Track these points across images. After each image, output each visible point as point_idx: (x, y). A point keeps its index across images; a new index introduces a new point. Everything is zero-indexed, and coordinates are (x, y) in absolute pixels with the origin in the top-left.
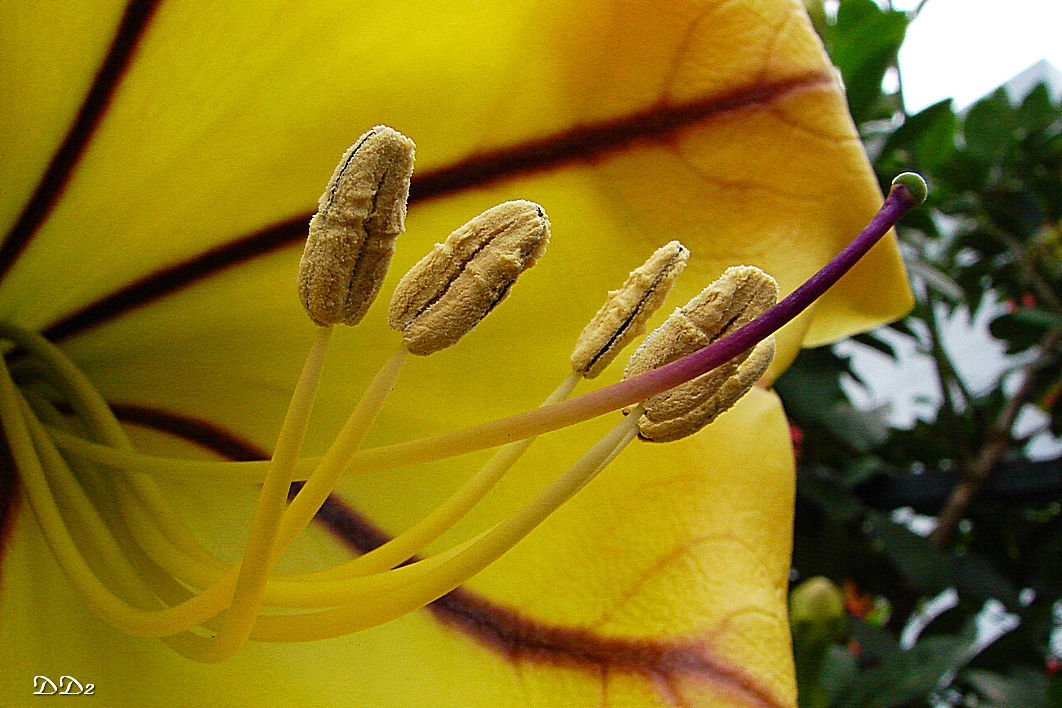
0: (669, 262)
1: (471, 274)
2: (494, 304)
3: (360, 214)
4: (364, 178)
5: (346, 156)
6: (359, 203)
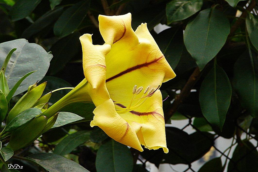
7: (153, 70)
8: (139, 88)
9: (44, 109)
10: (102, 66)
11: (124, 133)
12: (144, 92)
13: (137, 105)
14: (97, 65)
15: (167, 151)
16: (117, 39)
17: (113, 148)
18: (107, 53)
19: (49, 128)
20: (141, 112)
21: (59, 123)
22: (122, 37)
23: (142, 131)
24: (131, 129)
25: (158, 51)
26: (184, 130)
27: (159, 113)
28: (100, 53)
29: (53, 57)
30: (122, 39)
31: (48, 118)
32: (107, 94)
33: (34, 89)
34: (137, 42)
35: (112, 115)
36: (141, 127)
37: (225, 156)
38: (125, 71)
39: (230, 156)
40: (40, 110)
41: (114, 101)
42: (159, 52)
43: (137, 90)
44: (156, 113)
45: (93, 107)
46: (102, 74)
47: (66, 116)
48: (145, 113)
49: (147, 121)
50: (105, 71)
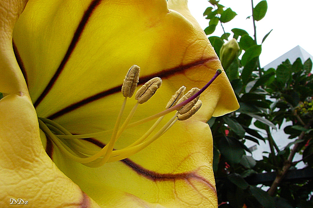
0: (182, 89)
1: (149, 89)
2: (153, 94)
3: (132, 78)
4: (133, 73)
5: (129, 70)
6: (132, 77)
7: (196, 81)
44: (198, 178)
48: (169, 175)
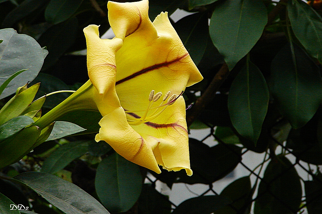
7: (175, 71)
8: (157, 94)
9: (37, 117)
10: (111, 66)
11: (137, 150)
12: (164, 99)
13: (153, 115)
14: (104, 64)
15: (190, 173)
16: (131, 32)
17: (117, 163)
18: (117, 50)
19: (42, 142)
20: (159, 123)
21: (54, 135)
22: (136, 30)
23: (160, 148)
24: (146, 145)
25: (182, 47)
26: (205, 142)
27: (181, 125)
28: (109, 49)
29: (48, 53)
30: (136, 32)
31: (41, 128)
32: (117, 100)
33: (24, 92)
34: (155, 36)
35: (123, 127)
36: (159, 143)
37: (255, 174)
38: (139, 72)
39: (262, 175)
40: (31, 119)
41: (126, 109)
42: (183, 49)
43: (154, 96)
44: (178, 126)
45: (99, 117)
46: (111, 76)
47: (64, 126)
48: (164, 124)
49: (167, 135)
50: (115, 72)
